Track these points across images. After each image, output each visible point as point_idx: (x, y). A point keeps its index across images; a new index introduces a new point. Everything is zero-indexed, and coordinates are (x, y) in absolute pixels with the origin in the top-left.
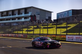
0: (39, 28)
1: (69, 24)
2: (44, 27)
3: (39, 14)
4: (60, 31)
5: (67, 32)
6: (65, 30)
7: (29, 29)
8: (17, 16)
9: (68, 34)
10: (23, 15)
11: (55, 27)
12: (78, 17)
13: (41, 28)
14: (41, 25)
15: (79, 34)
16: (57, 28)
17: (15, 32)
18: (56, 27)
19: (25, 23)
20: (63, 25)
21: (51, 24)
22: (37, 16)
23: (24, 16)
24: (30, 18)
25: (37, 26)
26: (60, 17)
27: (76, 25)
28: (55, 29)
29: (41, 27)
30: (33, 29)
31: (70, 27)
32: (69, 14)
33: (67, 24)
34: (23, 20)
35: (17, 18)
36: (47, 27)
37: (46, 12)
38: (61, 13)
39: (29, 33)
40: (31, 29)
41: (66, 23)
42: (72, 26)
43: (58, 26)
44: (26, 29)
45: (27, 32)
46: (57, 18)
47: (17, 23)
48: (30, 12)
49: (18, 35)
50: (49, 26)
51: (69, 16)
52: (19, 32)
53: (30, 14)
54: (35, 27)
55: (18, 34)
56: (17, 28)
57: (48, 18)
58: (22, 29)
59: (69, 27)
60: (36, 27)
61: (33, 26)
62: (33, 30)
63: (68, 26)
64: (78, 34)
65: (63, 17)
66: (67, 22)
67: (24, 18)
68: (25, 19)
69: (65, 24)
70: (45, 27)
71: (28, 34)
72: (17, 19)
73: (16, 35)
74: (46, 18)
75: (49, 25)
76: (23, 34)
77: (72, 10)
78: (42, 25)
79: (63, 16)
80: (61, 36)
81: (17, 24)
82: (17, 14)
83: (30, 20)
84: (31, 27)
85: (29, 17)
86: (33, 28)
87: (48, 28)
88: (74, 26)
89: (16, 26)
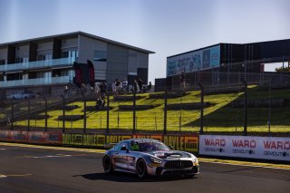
0: (103, 109)
1: (208, 94)
2: (121, 104)
3: (105, 60)
4: (178, 120)
5: (202, 122)
6: (196, 115)
7: (67, 114)
8: (26, 65)
9: (204, 130)
10: (47, 61)
11: (159, 105)
12: (242, 70)
13: (111, 108)
14: (111, 98)
15: (245, 129)
16: (168, 108)
17: (19, 123)
18: (163, 106)
19: (53, 91)
20: (188, 100)
21: (147, 94)
22: (97, 65)
23: (51, 64)
24: (72, 74)
25: (99, 102)
26: (178, 69)
27: (233, 99)
28: (159, 111)
29: (111, 105)
30: (83, 114)
31: (214, 105)
32: (209, 59)
33: (202, 95)
34: (48, 79)
35: (25, 71)
36: (132, 104)
37: (130, 52)
38: (181, 57)
39: (68, 125)
40: (77, 112)
41: (199, 92)
42: (222, 101)
43: (171, 102)
44: (60, 113)
45: (60, 124)
46: (168, 72)
47: (26, 89)
48: (74, 53)
49: (30, 134)
50: (138, 103)
51: (208, 65)
52: (33, 123)
53: (71, 60)
54: (88, 104)
55: (29, 128)
56: (27, 108)
57: (135, 74)
58: (46, 110)
59: (209, 105)
60: (93, 104)
61: (85, 100)
62: (84, 117)
63: (206, 100)
64: (241, 129)
65: (188, 71)
66: (202, 89)
67: (50, 74)
68: (53, 76)
69: (197, 96)
70: (127, 104)
71: (64, 129)
72: (27, 76)
73: (24, 133)
74: (131, 74)
75: (139, 98)
76: (46, 129)
77: (222, 45)
78: (116, 100)
79: (188, 67)
80: (182, 138)
81: (26, 93)
82: (28, 59)
83: (74, 78)
84: (77, 107)
85: (70, 69)
86: (83, 108)
87: (135, 109)
88: (226, 103)
89: (21, 99)
